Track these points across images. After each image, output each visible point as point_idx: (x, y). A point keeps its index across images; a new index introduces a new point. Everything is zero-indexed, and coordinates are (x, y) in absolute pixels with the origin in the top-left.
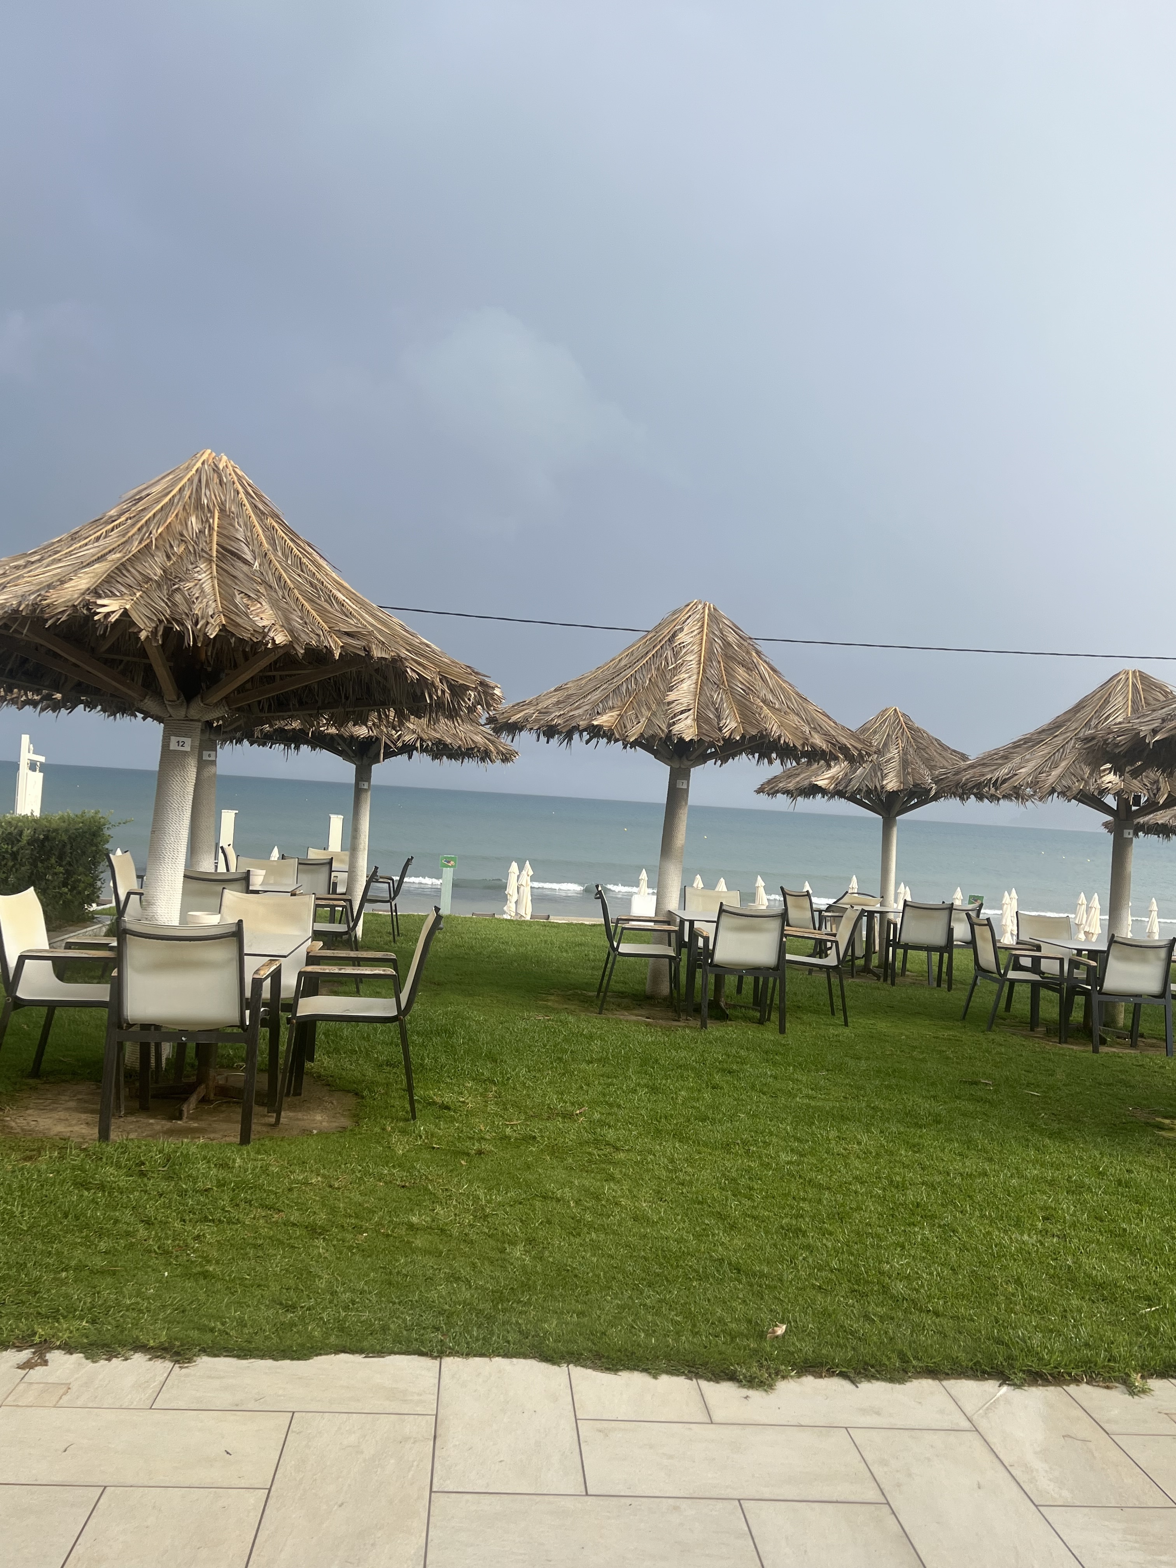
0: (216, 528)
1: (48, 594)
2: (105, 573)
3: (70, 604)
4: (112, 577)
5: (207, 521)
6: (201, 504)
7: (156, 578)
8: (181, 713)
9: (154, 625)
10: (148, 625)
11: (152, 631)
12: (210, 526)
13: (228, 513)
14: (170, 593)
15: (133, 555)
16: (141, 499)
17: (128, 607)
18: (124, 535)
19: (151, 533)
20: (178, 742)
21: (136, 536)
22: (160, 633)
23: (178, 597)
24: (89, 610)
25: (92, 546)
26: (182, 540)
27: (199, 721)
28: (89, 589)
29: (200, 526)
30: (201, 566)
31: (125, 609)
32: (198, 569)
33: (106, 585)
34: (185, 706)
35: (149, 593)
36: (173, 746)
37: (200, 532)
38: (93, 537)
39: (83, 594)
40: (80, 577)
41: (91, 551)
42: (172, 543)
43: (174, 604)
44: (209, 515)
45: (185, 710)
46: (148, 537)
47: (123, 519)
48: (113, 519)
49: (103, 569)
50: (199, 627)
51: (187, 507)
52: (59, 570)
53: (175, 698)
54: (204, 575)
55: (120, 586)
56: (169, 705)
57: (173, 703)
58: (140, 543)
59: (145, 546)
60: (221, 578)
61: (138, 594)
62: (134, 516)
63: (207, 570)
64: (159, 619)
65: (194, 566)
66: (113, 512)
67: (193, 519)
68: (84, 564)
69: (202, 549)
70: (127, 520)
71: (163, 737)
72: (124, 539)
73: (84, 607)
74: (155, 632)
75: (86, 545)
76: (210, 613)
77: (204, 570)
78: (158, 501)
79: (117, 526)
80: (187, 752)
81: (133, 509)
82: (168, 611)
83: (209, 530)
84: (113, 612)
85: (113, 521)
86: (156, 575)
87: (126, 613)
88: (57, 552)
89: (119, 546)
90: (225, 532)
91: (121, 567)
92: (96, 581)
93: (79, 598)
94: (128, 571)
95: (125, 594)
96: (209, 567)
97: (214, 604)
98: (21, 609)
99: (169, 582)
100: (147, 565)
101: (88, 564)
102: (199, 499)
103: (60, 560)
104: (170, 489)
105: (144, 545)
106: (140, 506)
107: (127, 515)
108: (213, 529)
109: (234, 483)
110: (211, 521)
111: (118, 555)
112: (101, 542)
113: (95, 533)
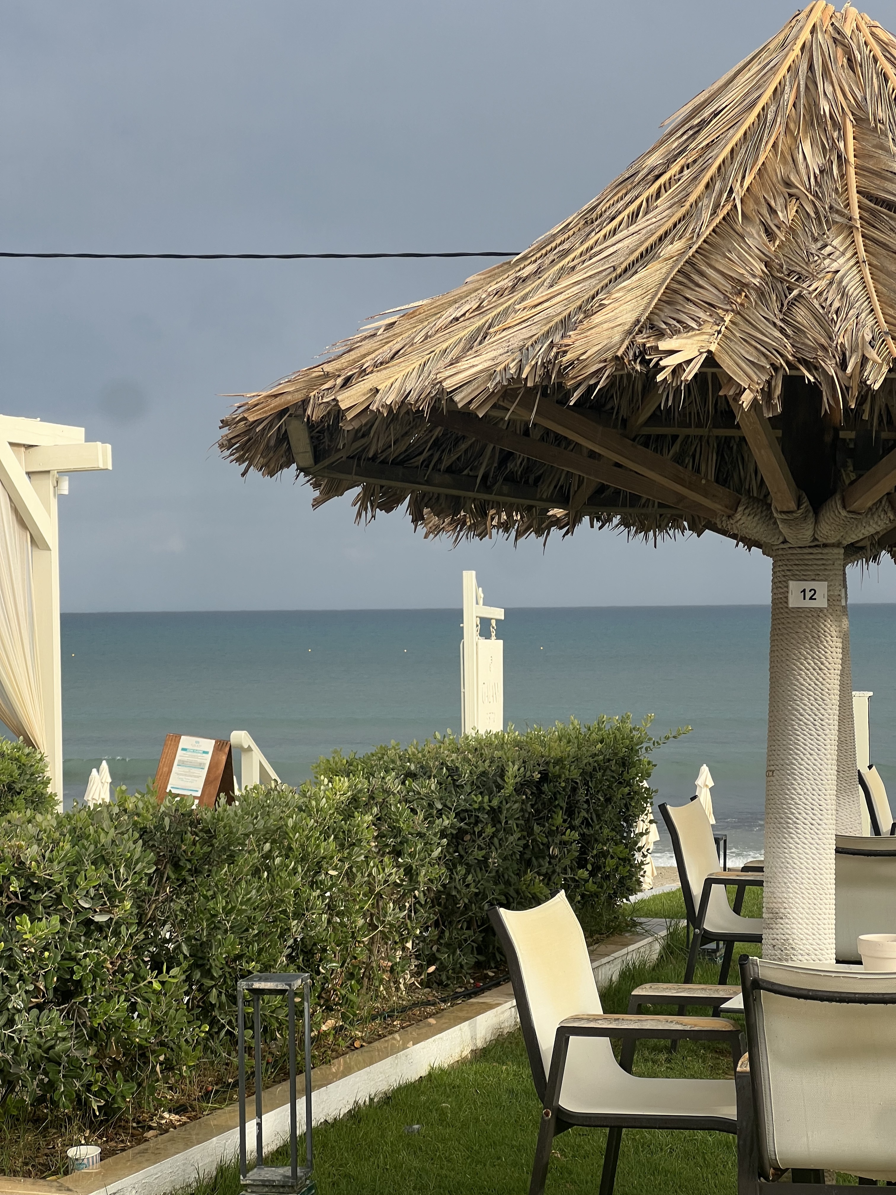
0: (852, 159)
1: (566, 341)
2: (661, 284)
3: (609, 355)
4: (675, 291)
5: (834, 146)
6: (818, 115)
7: (756, 281)
8: (806, 533)
9: (765, 378)
10: (755, 378)
11: (762, 389)
12: (839, 157)
13: (873, 125)
14: (785, 308)
15: (705, 241)
16: (704, 124)
17: (713, 348)
18: (681, 203)
19: (731, 191)
20: (804, 591)
21: (705, 201)
22: (778, 392)
23: (801, 315)
24: (645, 362)
25: (625, 233)
26: (791, 195)
27: (838, 545)
28: (638, 321)
29: (821, 161)
30: (834, 243)
31: (709, 352)
32: (829, 249)
33: (668, 310)
34: (813, 520)
35: (746, 313)
36: (795, 600)
37: (821, 172)
38: (625, 213)
39: (629, 332)
40: (616, 300)
41: (626, 242)
42: (773, 204)
43: (798, 330)
44: (835, 135)
45: (811, 527)
46: (727, 201)
47: (675, 168)
48: (656, 172)
49: (658, 277)
50: (849, 370)
51: (792, 126)
52: (575, 289)
53: (793, 506)
54: (842, 260)
55: (694, 308)
56: (784, 521)
57: (790, 517)
58: (714, 213)
59: (724, 218)
60: (875, 262)
61: (727, 319)
62: (695, 161)
63: (846, 249)
64: (772, 365)
65: (819, 244)
66: (655, 159)
67: (807, 147)
68: (619, 271)
69: (831, 208)
70: (681, 171)
71: (774, 582)
72: (683, 210)
73: (635, 358)
74: (767, 393)
75: (614, 232)
76: (868, 338)
77: (841, 249)
78: (734, 124)
79: (666, 187)
80: (821, 610)
81: (692, 146)
82: (789, 346)
83: (840, 166)
84: (689, 362)
85: (658, 177)
86: (754, 276)
87: (710, 360)
88: (566, 253)
89: (675, 225)
90: (870, 165)
91: (688, 268)
92: (650, 303)
93: (623, 341)
94: (702, 274)
95: (705, 321)
96: (848, 242)
97: (870, 318)
98: (524, 376)
99: (779, 285)
100: (734, 257)
101: (626, 270)
102: (813, 106)
103: (573, 268)
104: (756, 95)
105: (721, 216)
106: (703, 138)
107: (681, 161)
108: (847, 161)
109: (875, 60)
110: (841, 145)
111: (678, 245)
112: (641, 222)
113: (627, 205)
